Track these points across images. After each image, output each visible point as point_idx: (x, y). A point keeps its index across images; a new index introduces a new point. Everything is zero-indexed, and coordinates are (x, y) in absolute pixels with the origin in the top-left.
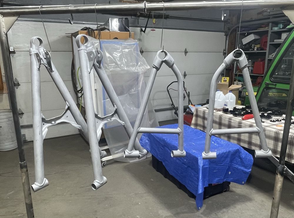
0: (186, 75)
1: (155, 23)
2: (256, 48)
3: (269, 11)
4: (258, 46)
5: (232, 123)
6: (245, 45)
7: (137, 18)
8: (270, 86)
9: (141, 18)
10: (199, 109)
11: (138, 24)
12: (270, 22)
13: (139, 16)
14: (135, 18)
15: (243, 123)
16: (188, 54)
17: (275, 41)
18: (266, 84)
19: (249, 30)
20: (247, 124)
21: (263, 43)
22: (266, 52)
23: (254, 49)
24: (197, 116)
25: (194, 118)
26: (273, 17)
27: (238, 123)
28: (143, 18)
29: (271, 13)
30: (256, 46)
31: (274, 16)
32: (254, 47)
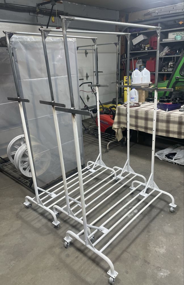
0: (88, 77)
1: (54, 22)
2: (147, 48)
3: (157, 12)
4: (148, 46)
5: (160, 117)
6: (135, 46)
7: (36, 15)
8: (180, 80)
9: (39, 15)
10: (121, 107)
11: (37, 22)
12: (159, 22)
13: (38, 13)
14: (34, 15)
15: (171, 116)
16: (88, 55)
17: (163, 40)
18: (176, 78)
19: (140, 31)
20: (176, 116)
21: (153, 43)
22: (156, 51)
23: (144, 49)
24: (119, 114)
25: (116, 117)
26: (161, 18)
27: (166, 116)
28: (42, 16)
29: (159, 14)
30: (147, 46)
31: (163, 16)
32: (145, 47)
